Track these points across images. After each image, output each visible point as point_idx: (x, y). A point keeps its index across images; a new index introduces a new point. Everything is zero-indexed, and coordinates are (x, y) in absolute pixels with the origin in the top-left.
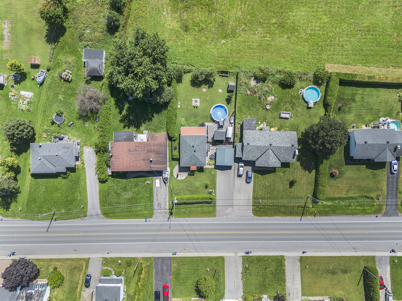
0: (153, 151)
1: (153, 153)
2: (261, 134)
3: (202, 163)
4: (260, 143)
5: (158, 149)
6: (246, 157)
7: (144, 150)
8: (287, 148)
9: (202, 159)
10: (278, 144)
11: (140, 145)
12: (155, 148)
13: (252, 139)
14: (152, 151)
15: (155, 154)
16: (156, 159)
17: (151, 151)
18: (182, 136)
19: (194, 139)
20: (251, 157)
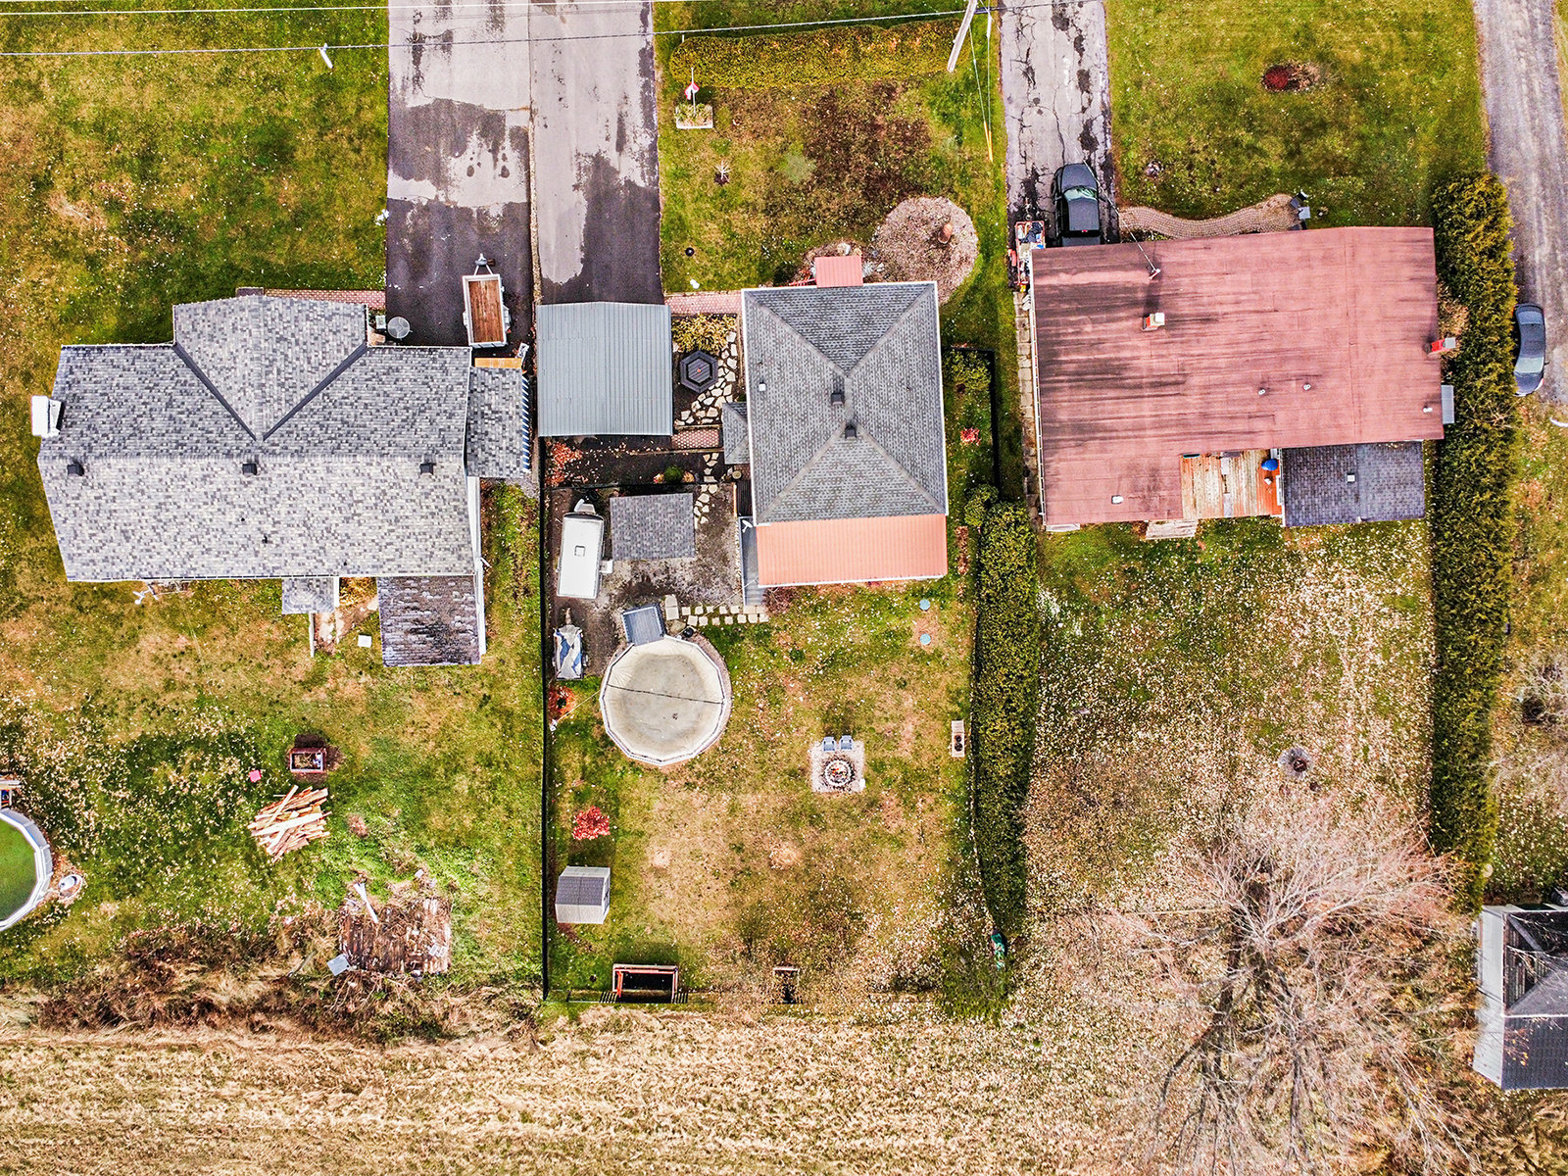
0: (1139, 387)
1: (1138, 369)
2: (335, 553)
3: (775, 312)
4: (336, 481)
5: (1109, 406)
6: (446, 371)
7: (1207, 389)
8: (119, 450)
9: (778, 343)
10: (199, 474)
11: (1241, 426)
12: (1128, 409)
13: (400, 506)
14: (1153, 385)
15: (1125, 368)
16: (1114, 326)
17: (1159, 385)
18: (932, 511)
19: (847, 486)
20: (407, 372)
